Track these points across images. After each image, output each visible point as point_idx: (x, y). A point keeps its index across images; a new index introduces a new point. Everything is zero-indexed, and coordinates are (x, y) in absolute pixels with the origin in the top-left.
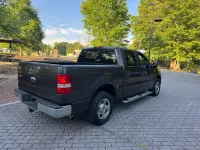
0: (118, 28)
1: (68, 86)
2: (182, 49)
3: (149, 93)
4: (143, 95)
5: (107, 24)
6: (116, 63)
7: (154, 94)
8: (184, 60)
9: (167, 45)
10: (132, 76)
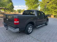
0: (36, 5)
1: (18, 22)
2: (55, 11)
3: (45, 24)
4: (43, 25)
5: (32, 4)
6: (34, 15)
7: (46, 25)
8: (55, 14)
9: (50, 10)
10: (39, 19)
